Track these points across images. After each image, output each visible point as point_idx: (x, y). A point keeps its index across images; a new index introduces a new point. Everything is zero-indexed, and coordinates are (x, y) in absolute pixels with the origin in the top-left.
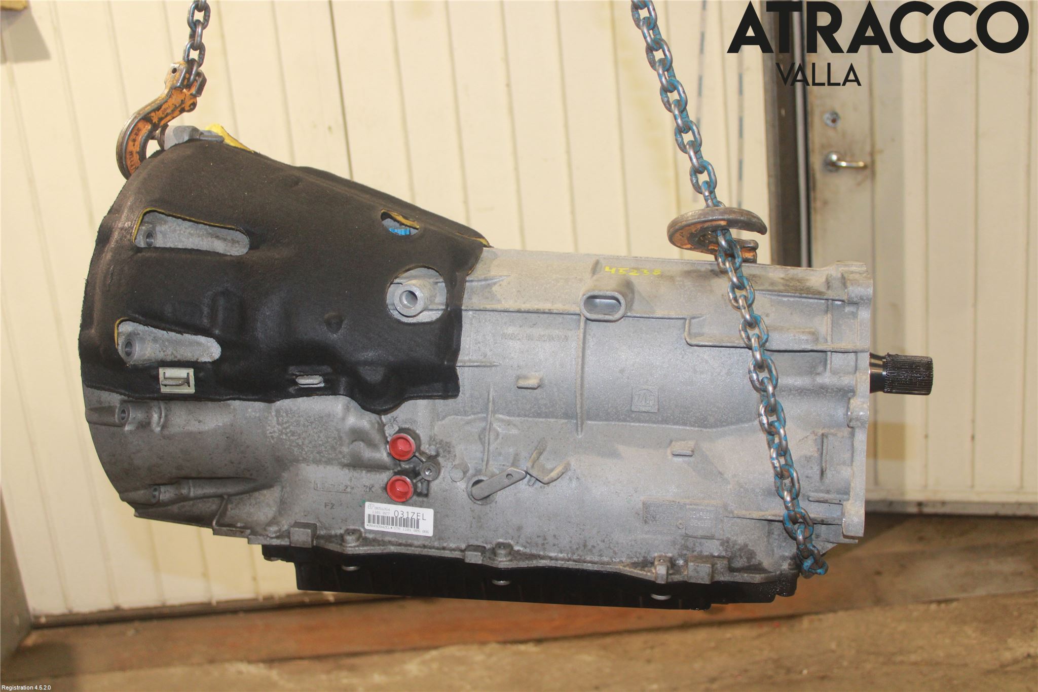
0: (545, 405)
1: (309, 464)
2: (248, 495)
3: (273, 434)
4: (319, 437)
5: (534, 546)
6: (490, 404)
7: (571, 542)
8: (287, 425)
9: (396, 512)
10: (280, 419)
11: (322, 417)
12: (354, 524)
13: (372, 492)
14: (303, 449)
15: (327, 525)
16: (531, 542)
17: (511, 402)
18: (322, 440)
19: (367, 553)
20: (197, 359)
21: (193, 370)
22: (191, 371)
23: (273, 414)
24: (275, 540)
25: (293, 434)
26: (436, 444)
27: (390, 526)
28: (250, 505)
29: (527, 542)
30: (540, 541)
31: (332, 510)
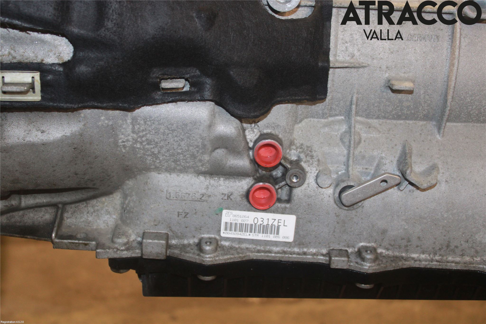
0: (408, 107)
1: (160, 172)
2: (84, 203)
3: (126, 143)
4: (179, 145)
5: (396, 248)
6: (354, 107)
7: (434, 243)
8: (144, 133)
9: (256, 219)
10: (136, 127)
11: (186, 125)
12: (208, 233)
13: (231, 199)
14: (157, 158)
15: (180, 234)
16: (394, 245)
17: (373, 105)
18: (181, 149)
19: (227, 262)
20: (42, 60)
21: (38, 74)
22: (37, 75)
23: (129, 121)
24: (125, 252)
25: (149, 142)
26: (297, 148)
27: (248, 234)
28: (88, 213)
29: (390, 245)
30: (404, 243)
31: (185, 218)
